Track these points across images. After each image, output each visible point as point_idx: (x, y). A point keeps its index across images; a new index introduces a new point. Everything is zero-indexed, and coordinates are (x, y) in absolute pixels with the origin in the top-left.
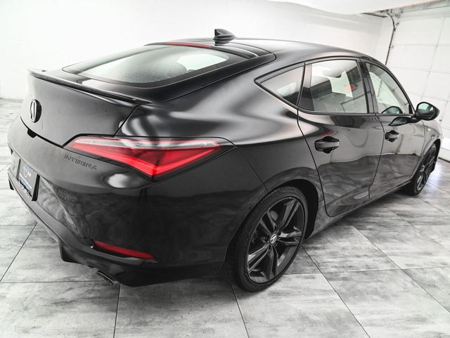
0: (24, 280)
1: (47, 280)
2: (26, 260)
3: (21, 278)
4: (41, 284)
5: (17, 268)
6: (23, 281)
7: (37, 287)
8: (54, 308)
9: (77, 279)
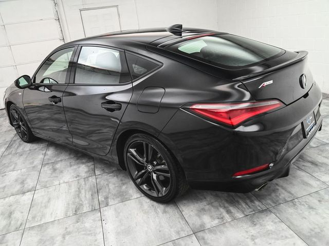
0: (317, 181)
1: (308, 174)
2: (305, 190)
3: (318, 183)
4: (313, 174)
5: (315, 188)
6: (319, 180)
7: (315, 175)
8: (319, 164)
9: (296, 167)
